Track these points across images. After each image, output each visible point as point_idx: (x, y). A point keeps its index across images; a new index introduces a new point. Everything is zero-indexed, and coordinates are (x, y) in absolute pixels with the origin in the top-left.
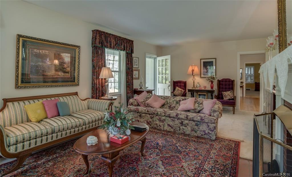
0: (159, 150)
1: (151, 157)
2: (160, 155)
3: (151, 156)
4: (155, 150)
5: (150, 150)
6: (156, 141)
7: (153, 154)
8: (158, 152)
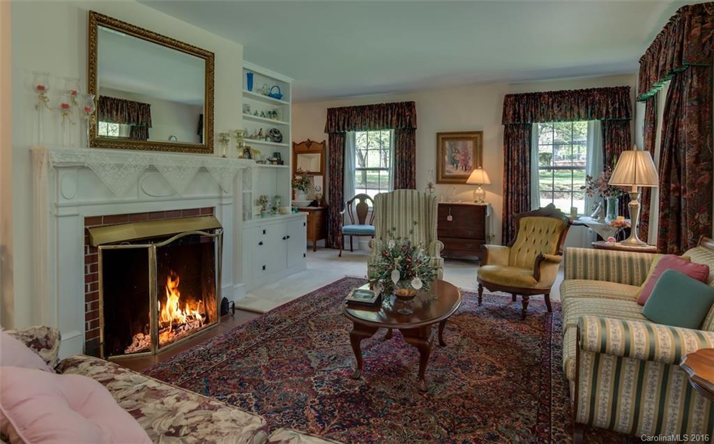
0: (316, 394)
1: (335, 374)
2: (315, 379)
3: (336, 377)
4: (329, 391)
5: (341, 391)
6: (327, 428)
7: (332, 381)
8: (320, 386)
